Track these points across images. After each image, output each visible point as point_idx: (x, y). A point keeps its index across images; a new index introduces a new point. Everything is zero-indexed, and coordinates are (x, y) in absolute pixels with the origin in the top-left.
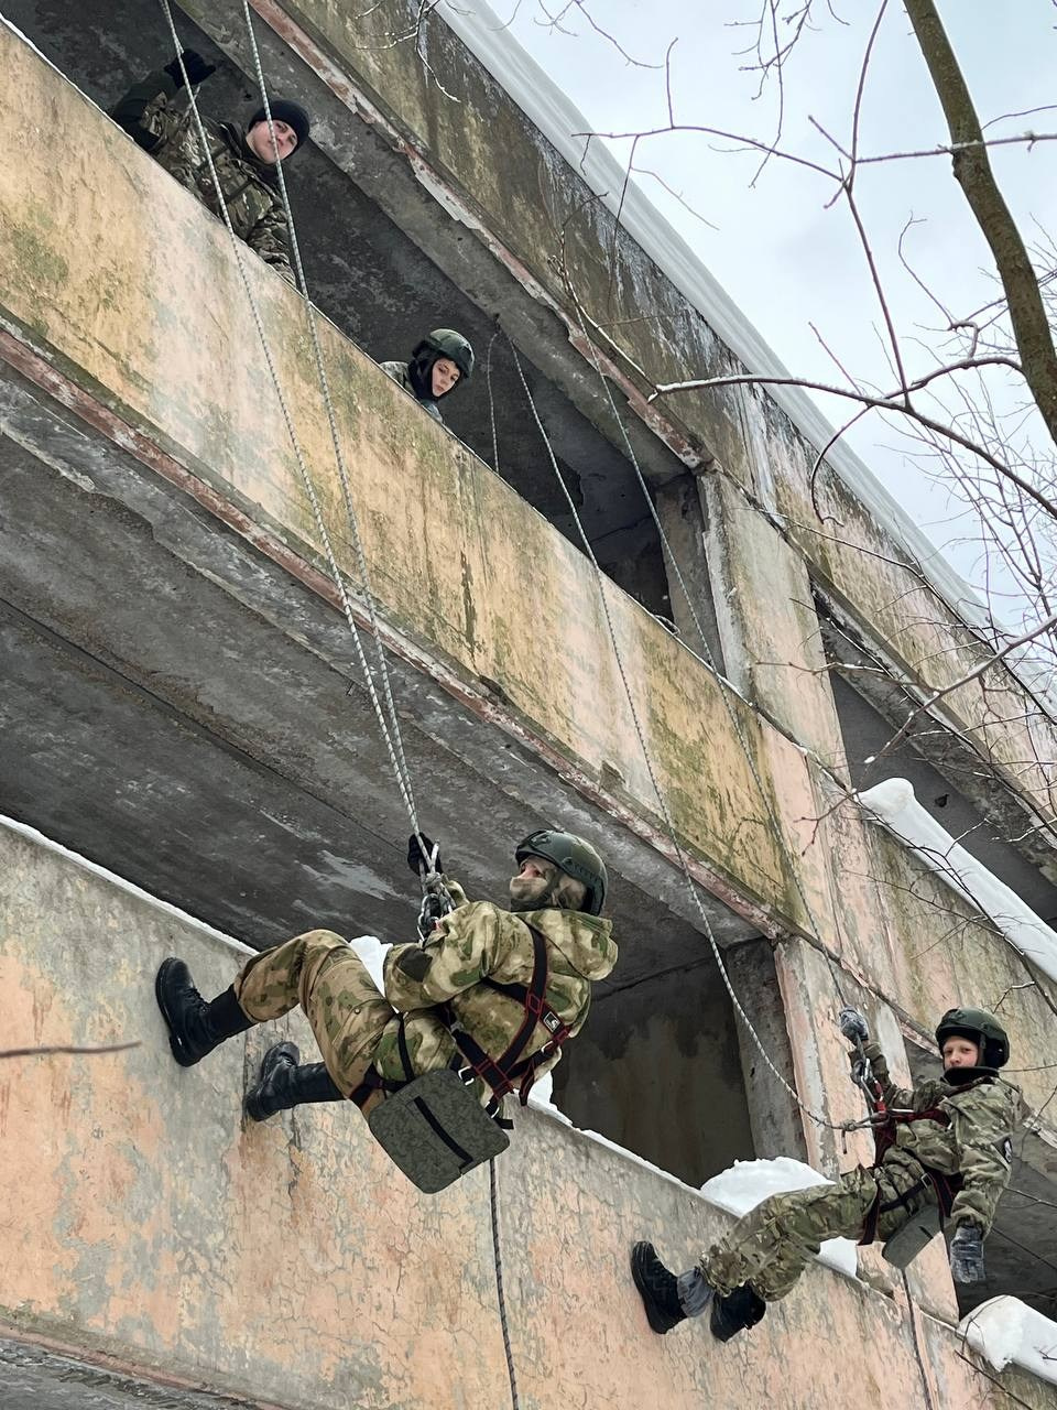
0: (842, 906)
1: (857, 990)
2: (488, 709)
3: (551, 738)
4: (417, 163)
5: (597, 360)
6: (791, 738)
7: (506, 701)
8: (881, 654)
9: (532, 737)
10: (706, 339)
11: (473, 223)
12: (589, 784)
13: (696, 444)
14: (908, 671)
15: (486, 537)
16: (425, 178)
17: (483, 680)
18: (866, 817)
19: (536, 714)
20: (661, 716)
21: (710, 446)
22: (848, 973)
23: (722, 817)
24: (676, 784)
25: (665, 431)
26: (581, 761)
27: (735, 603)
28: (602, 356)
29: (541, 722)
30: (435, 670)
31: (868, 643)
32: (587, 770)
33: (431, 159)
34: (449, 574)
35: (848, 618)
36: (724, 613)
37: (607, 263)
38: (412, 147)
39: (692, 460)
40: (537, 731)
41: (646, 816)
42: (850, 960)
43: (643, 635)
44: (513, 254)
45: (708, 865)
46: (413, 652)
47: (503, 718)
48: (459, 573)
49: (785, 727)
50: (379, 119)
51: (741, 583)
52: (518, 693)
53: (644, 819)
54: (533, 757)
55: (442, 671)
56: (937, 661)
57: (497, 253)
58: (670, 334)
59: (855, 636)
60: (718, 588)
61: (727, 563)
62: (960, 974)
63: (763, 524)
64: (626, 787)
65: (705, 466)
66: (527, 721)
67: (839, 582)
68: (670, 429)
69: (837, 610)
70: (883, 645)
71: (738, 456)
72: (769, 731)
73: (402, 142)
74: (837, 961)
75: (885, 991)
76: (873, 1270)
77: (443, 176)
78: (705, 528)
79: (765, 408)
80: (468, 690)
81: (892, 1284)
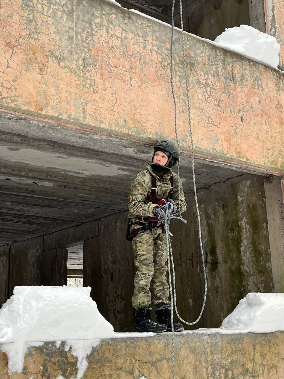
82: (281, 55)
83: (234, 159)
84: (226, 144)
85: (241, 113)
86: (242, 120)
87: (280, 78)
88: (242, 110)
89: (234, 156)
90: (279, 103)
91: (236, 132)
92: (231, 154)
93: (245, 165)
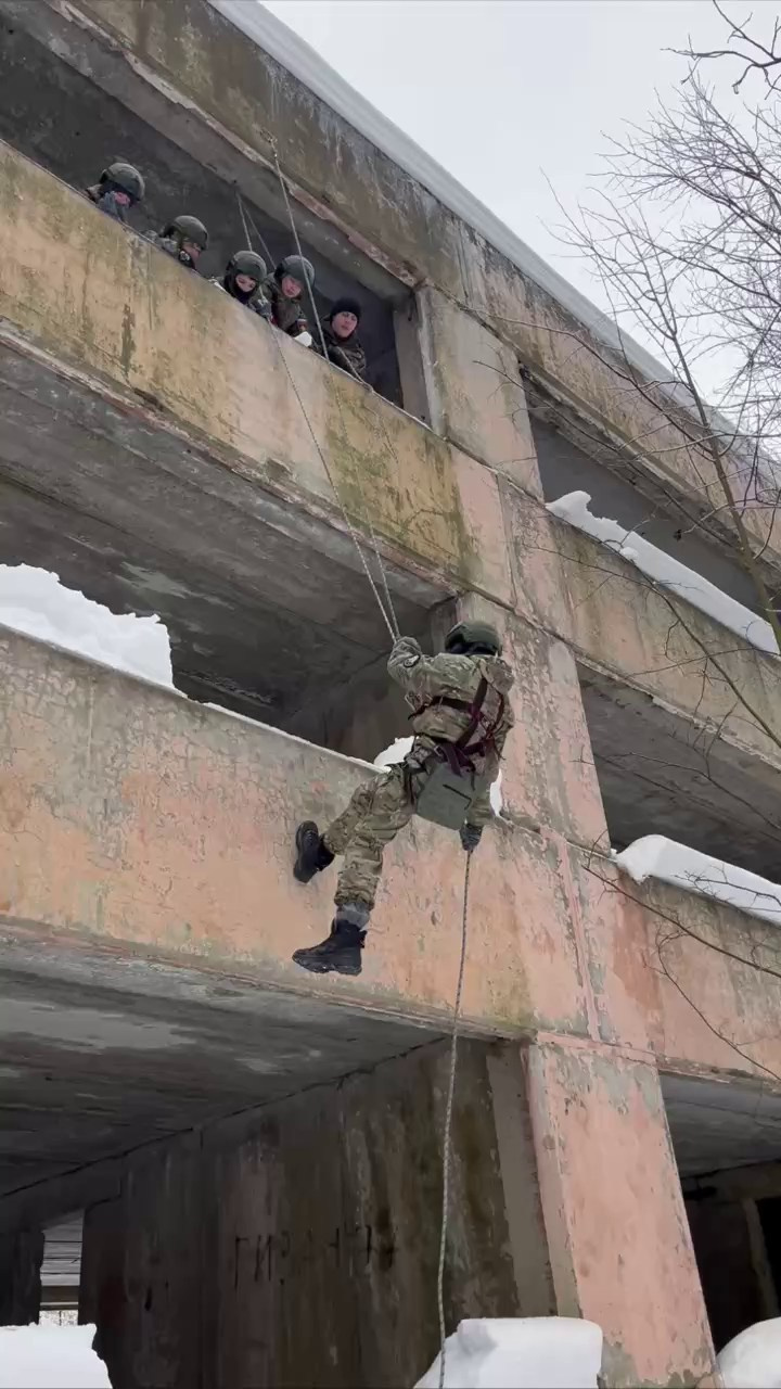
0: (521, 575)
1: (530, 630)
2: (150, 416)
3: (211, 438)
4: (131, 58)
5: (316, 207)
6: (482, 462)
7: (161, 408)
8: (593, 421)
9: (198, 439)
10: (428, 203)
11: (190, 104)
12: (258, 475)
13: (411, 269)
14: (620, 434)
15: (155, 299)
16: (140, 69)
17: (138, 392)
18: (558, 524)
19: (196, 420)
20: (340, 435)
21: (422, 269)
22: (522, 619)
23: (399, 507)
24: (350, 480)
25: (383, 259)
26: (244, 456)
27: (437, 372)
28: (318, 204)
29: (201, 425)
30: (94, 385)
31: (582, 414)
32: (252, 464)
33: (140, 51)
34: (108, 320)
35: (563, 395)
36: (430, 379)
37: (327, 142)
38: (123, 45)
39: (410, 281)
40: (200, 434)
41: (315, 500)
42: (525, 609)
43: (327, 380)
44: (226, 125)
45: (380, 538)
46: (69, 372)
47: (167, 424)
48: (122, 317)
49: (477, 454)
50: (91, 24)
51: (442, 358)
52: (176, 403)
53: (314, 503)
54: (205, 455)
55: (100, 386)
56: (646, 430)
57: (214, 127)
58: (389, 194)
59: (572, 408)
60: (427, 364)
61: (433, 346)
62: (642, 623)
63: (476, 325)
64: (294, 478)
65: (420, 284)
66: (186, 424)
67: (550, 369)
68: (387, 257)
69: (552, 390)
70: (594, 414)
71: (453, 278)
72: (460, 457)
73: (114, 42)
74: (512, 610)
75: (559, 631)
76: (520, 813)
77: (154, 67)
78: (421, 326)
79: (486, 254)
80: (127, 401)
81: (539, 824)
82: (505, 790)
83: (421, 1006)
84: (402, 974)
85: (431, 906)
86: (434, 921)
87: (505, 834)
88: (432, 899)
89: (421, 999)
90: (506, 886)
91: (422, 948)
92: (415, 994)
93: (443, 1018)
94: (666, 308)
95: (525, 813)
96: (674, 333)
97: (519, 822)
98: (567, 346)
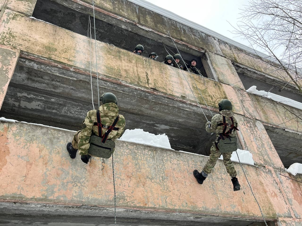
0: (244, 107)
1: (250, 120)
2: (155, 92)
3: (168, 94)
4: (138, 25)
5: (180, 42)
6: (229, 85)
7: (157, 90)
9: (166, 95)
10: (203, 35)
11: (151, 30)
12: (180, 99)
13: (203, 49)
14: (260, 71)
15: (151, 69)
16: (140, 26)
17: (151, 88)
18: (250, 94)
19: (164, 91)
20: (195, 87)
21: (205, 48)
22: (247, 117)
23: (212, 99)
24: (200, 96)
25: (196, 49)
26: (176, 96)
27: (214, 68)
28: (180, 41)
29: (166, 92)
30: (142, 89)
31: (249, 69)
32: (178, 97)
33: (139, 23)
34: (143, 75)
35: (243, 66)
36: (212, 70)
37: (180, 29)
38: (136, 23)
39: (203, 51)
40: (166, 94)
41: (193, 101)
42: (247, 115)
43: (190, 76)
44: (159, 32)
45: (210, 106)
46: (137, 88)
47: (159, 93)
48: (145, 74)
49: (227, 83)
50: (129, 21)
51: (214, 65)
52: (160, 89)
53: (193, 102)
54: (168, 98)
55: (144, 89)
56: (265, 69)
57: (156, 33)
58: (195, 35)
59: (247, 69)
60: (211, 67)
61: (211, 63)
62: (277, 113)
63: (219, 57)
64: (187, 98)
65: (206, 51)
66: (162, 92)
67: (239, 61)
68: (197, 48)
69: (241, 66)
70: (252, 69)
71: (213, 48)
72: (223, 85)
73: (134, 23)
74: (244, 116)
75: (257, 118)
76: (259, 163)
77: (142, 25)
78: (208, 60)
79: (218, 41)
80: (150, 91)
81: (265, 165)
82: (254, 159)
83: (246, 215)
84: (240, 208)
85: (243, 190)
86: (244, 193)
87: (257, 169)
88: (243, 188)
89: (246, 213)
90: (260, 182)
91: (243, 200)
92: (244, 212)
93: (253, 218)
94: (263, 41)
95: (260, 163)
96: (267, 46)
97: (259, 165)
98: (242, 55)
